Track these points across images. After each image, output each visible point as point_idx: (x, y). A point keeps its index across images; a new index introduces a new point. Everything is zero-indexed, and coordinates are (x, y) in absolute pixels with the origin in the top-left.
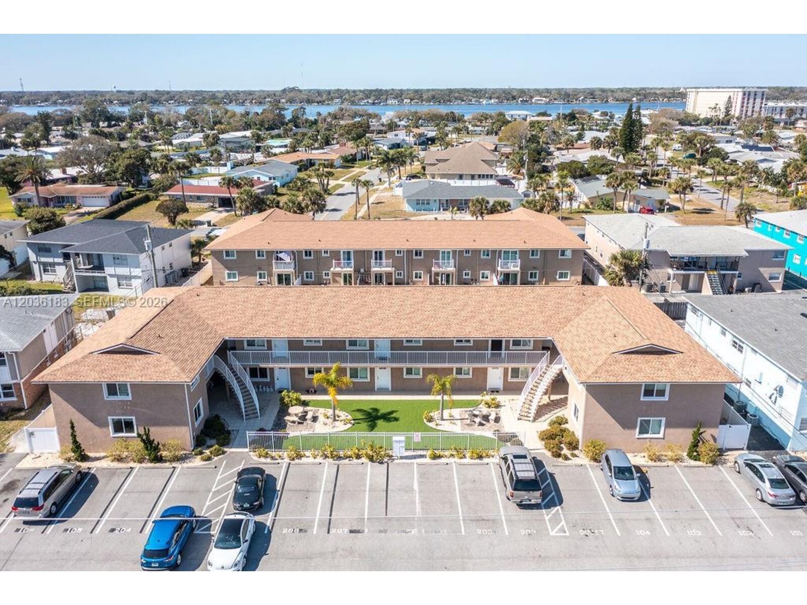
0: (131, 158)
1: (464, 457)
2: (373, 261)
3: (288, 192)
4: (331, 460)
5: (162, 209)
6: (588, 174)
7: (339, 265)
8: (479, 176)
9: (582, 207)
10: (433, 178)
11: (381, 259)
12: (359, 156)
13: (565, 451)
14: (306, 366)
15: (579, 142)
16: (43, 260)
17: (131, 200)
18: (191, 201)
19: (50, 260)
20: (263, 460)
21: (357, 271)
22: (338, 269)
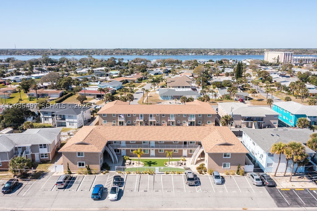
0: (66, 80)
1: (175, 173)
2: (149, 118)
3: (120, 92)
4: (138, 174)
5: (79, 99)
6: (223, 86)
7: (138, 119)
8: (185, 87)
9: (220, 98)
10: (170, 87)
11: (152, 117)
12: (143, 78)
13: (203, 172)
14: (131, 149)
15: (222, 73)
16: (45, 116)
17: (67, 95)
18: (87, 96)
19: (47, 116)
20: (119, 174)
21: (144, 121)
22: (138, 120)
